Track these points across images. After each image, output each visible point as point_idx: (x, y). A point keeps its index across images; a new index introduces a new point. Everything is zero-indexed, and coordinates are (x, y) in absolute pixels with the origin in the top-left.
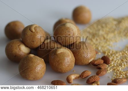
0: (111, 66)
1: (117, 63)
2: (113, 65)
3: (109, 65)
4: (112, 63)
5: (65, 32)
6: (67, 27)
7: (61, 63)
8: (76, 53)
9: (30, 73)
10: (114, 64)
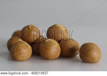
7: (48, 49)
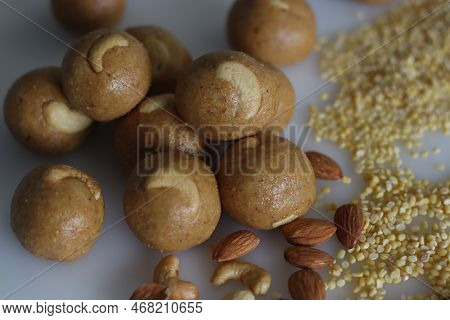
0: (354, 261)
1: (386, 247)
2: (361, 257)
3: (350, 251)
4: (366, 247)
5: (209, 100)
6: (220, 80)
8: (231, 189)
9: (35, 243)
10: (369, 251)
